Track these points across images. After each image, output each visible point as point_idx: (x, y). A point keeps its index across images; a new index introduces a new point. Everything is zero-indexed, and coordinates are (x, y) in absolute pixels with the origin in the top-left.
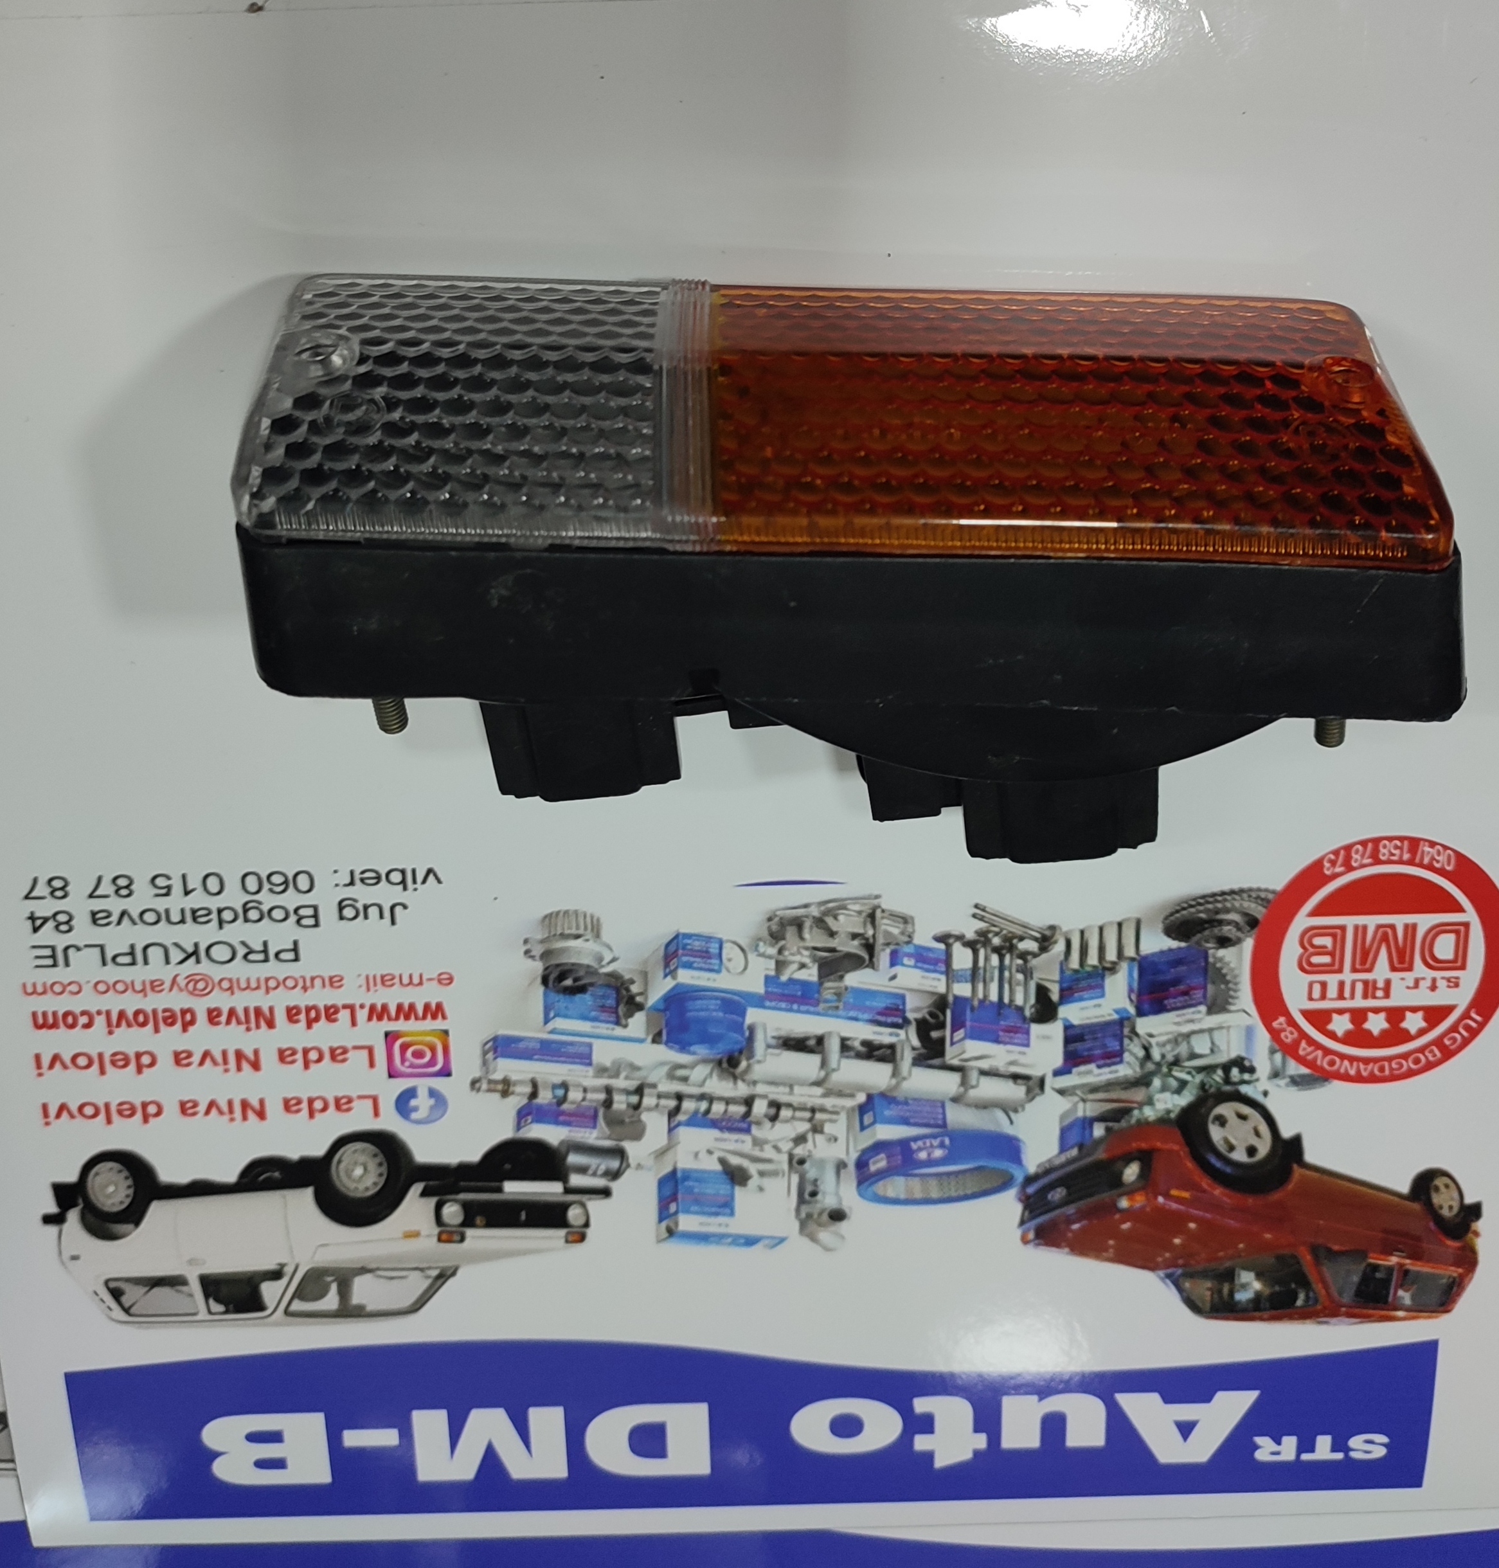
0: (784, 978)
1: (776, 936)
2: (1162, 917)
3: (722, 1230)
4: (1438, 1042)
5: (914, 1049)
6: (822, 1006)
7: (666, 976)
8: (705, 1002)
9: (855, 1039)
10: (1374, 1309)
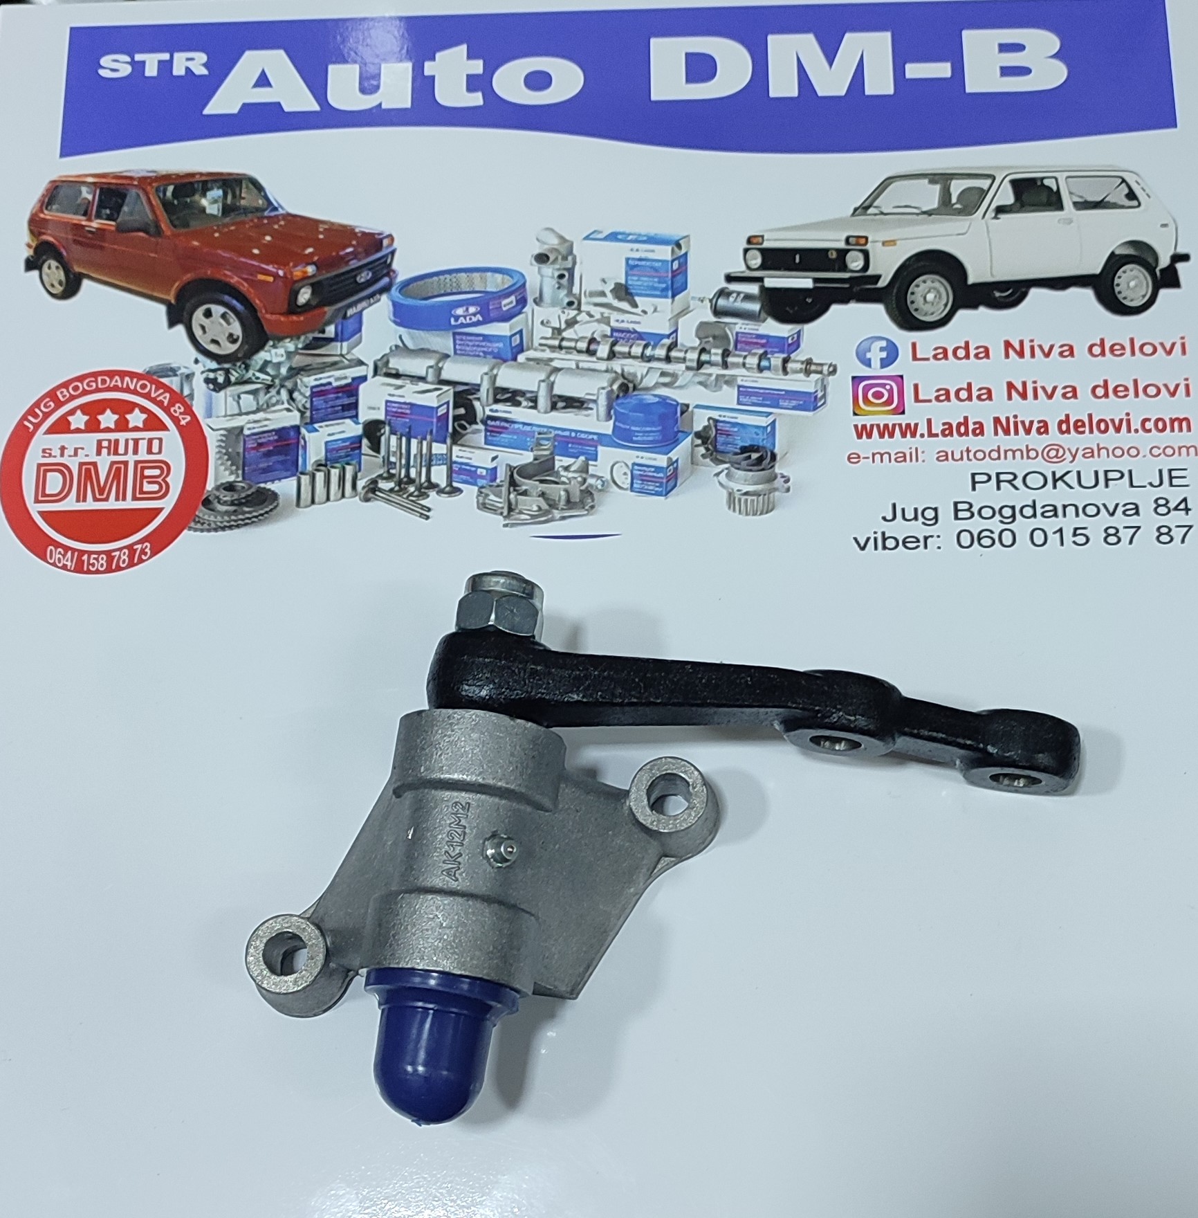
0: (582, 458)
1: (588, 493)
2: (278, 508)
3: (636, 246)
4: (59, 404)
5: (478, 399)
6: (552, 435)
7: (677, 461)
8: (645, 438)
9: (525, 407)
10: (109, 183)
